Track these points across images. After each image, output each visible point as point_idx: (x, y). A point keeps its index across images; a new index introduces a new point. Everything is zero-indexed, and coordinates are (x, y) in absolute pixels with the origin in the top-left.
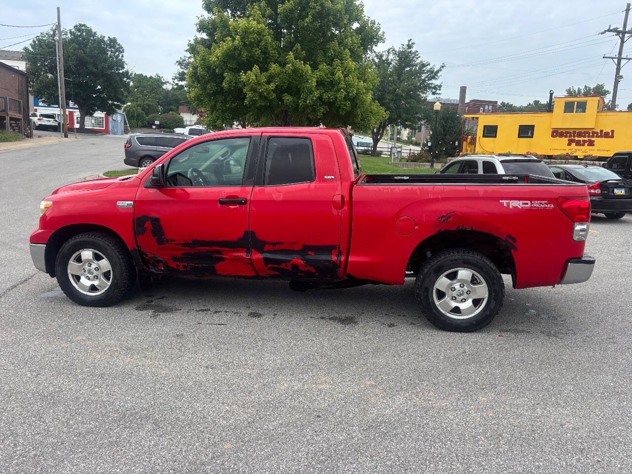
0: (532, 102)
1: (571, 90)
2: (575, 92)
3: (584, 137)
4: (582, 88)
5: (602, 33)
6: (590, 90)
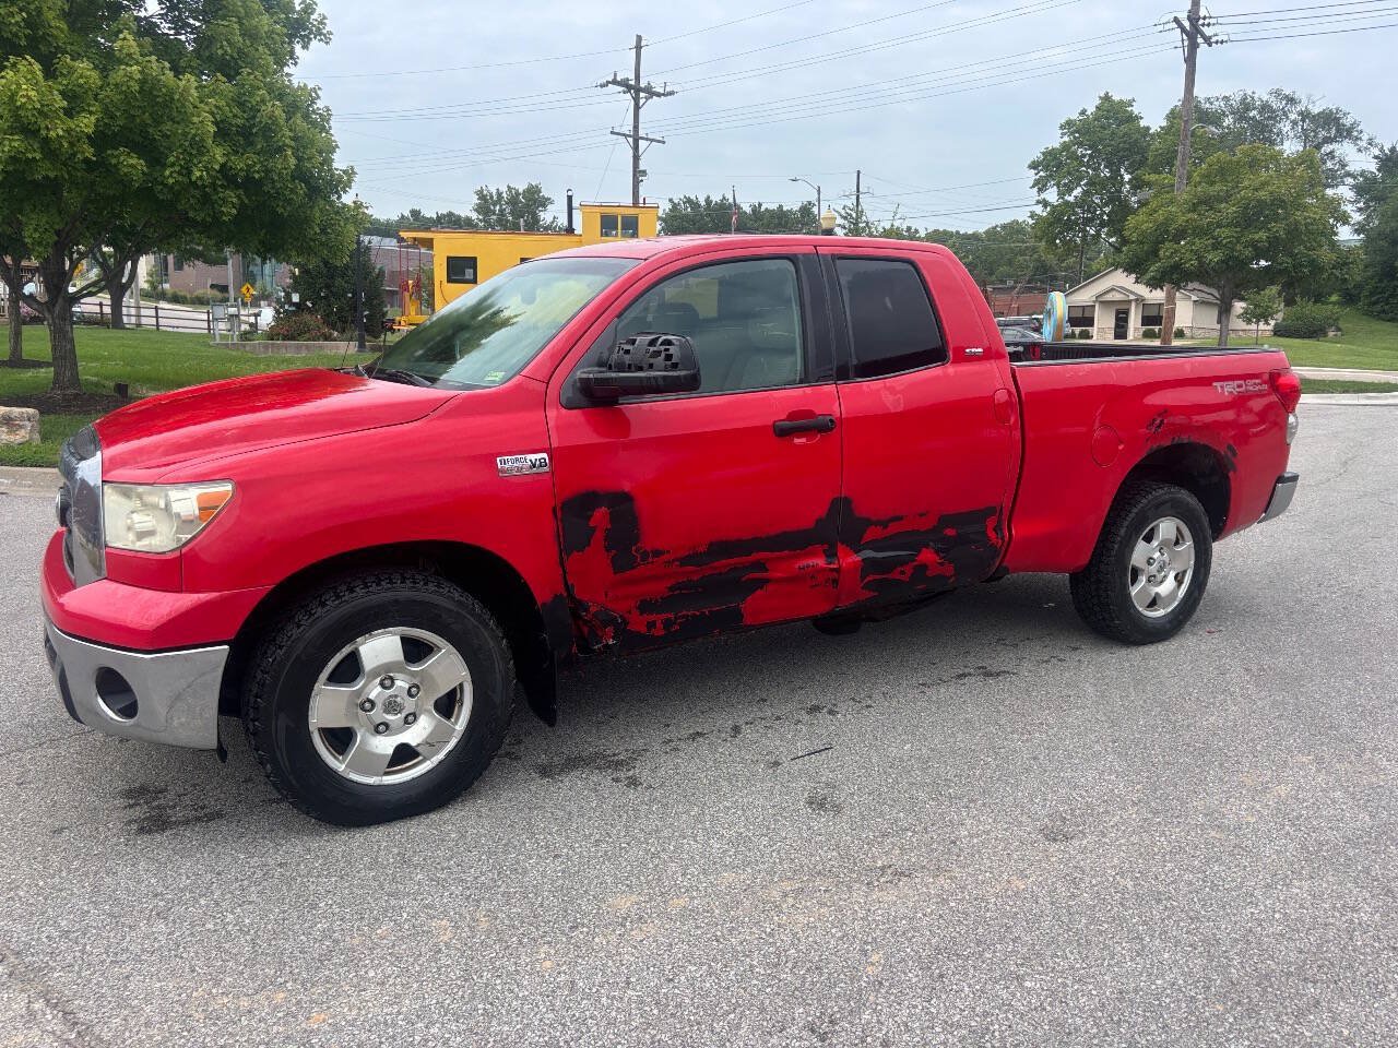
0: (407, 213)
1: (485, 192)
2: (492, 197)
4: (504, 189)
5: (602, 86)
6: (518, 194)
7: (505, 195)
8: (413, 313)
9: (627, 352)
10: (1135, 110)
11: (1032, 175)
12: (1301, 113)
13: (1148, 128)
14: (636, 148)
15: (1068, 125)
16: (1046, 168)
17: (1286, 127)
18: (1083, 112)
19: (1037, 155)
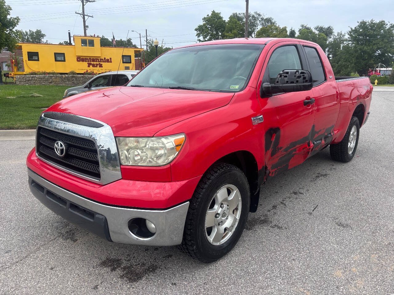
3: (96, 62)
6: (33, 33)
7: (28, 33)
8: (15, 71)
9: (286, 77)
10: (221, 15)
11: (196, 32)
12: (261, 19)
13: (225, 21)
14: (84, 18)
15: (204, 19)
16: (199, 31)
17: (258, 22)
18: (208, 15)
19: (197, 27)
